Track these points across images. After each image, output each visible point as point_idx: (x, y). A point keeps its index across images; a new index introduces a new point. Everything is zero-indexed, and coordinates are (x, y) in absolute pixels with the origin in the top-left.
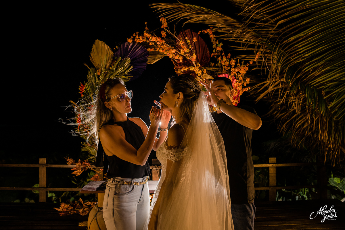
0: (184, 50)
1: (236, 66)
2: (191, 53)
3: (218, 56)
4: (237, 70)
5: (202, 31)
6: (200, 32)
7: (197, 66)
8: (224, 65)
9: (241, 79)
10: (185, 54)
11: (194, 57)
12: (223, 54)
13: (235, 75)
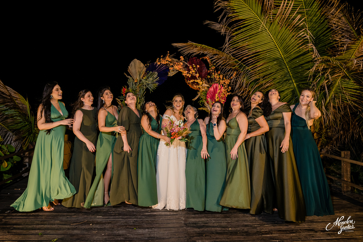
0: (193, 71)
1: (223, 79)
2: (196, 73)
3: (213, 72)
4: (223, 81)
5: (202, 57)
6: (201, 58)
7: (199, 79)
8: (216, 78)
9: (226, 87)
10: (192, 73)
11: (198, 75)
12: (215, 71)
13: (222, 85)
